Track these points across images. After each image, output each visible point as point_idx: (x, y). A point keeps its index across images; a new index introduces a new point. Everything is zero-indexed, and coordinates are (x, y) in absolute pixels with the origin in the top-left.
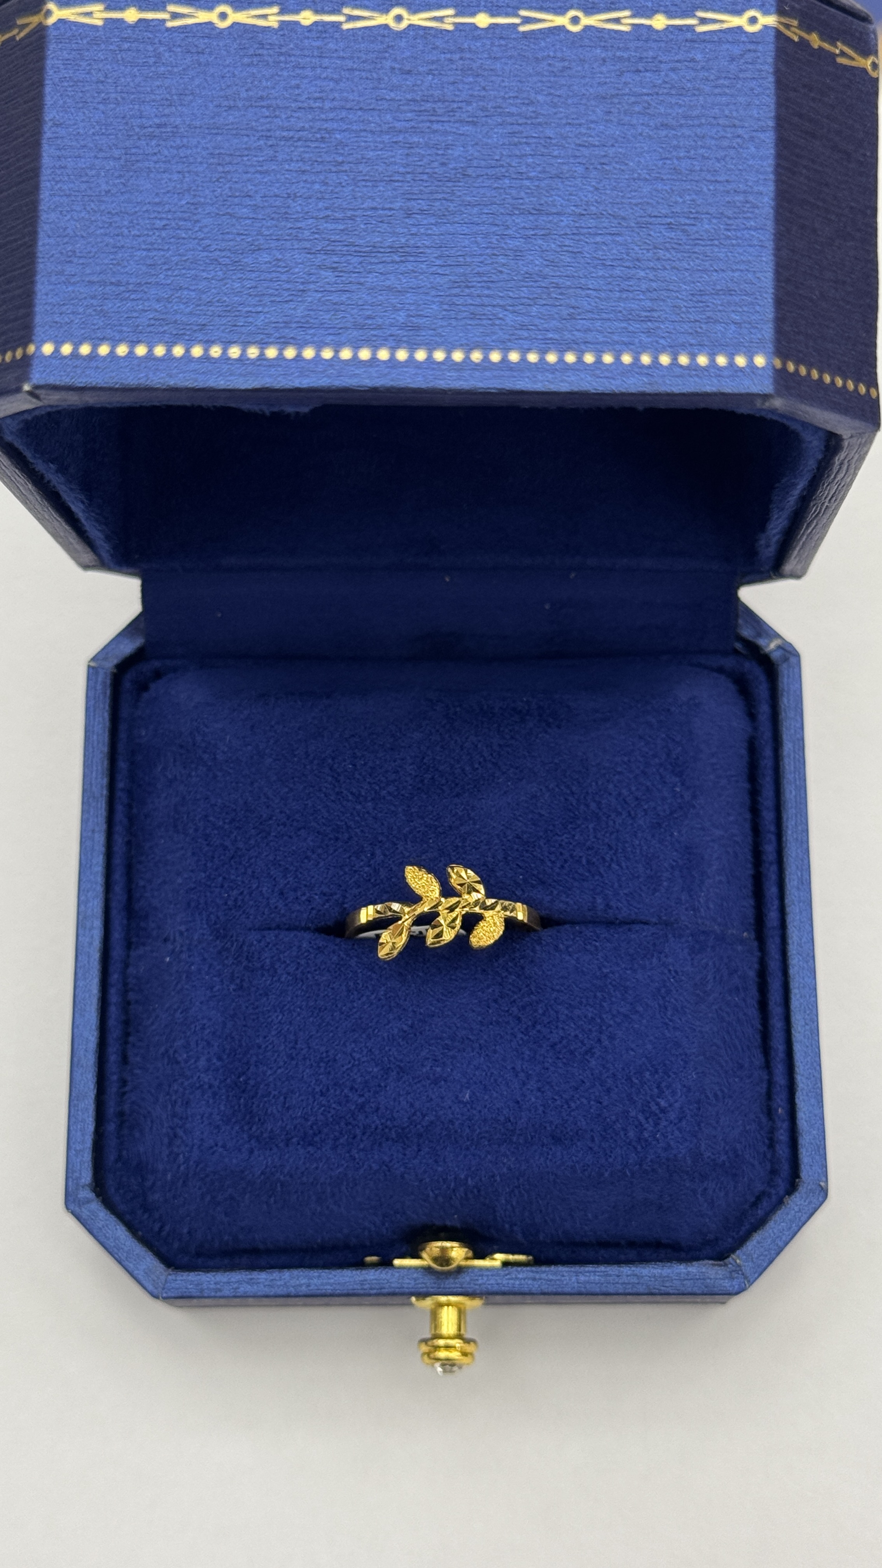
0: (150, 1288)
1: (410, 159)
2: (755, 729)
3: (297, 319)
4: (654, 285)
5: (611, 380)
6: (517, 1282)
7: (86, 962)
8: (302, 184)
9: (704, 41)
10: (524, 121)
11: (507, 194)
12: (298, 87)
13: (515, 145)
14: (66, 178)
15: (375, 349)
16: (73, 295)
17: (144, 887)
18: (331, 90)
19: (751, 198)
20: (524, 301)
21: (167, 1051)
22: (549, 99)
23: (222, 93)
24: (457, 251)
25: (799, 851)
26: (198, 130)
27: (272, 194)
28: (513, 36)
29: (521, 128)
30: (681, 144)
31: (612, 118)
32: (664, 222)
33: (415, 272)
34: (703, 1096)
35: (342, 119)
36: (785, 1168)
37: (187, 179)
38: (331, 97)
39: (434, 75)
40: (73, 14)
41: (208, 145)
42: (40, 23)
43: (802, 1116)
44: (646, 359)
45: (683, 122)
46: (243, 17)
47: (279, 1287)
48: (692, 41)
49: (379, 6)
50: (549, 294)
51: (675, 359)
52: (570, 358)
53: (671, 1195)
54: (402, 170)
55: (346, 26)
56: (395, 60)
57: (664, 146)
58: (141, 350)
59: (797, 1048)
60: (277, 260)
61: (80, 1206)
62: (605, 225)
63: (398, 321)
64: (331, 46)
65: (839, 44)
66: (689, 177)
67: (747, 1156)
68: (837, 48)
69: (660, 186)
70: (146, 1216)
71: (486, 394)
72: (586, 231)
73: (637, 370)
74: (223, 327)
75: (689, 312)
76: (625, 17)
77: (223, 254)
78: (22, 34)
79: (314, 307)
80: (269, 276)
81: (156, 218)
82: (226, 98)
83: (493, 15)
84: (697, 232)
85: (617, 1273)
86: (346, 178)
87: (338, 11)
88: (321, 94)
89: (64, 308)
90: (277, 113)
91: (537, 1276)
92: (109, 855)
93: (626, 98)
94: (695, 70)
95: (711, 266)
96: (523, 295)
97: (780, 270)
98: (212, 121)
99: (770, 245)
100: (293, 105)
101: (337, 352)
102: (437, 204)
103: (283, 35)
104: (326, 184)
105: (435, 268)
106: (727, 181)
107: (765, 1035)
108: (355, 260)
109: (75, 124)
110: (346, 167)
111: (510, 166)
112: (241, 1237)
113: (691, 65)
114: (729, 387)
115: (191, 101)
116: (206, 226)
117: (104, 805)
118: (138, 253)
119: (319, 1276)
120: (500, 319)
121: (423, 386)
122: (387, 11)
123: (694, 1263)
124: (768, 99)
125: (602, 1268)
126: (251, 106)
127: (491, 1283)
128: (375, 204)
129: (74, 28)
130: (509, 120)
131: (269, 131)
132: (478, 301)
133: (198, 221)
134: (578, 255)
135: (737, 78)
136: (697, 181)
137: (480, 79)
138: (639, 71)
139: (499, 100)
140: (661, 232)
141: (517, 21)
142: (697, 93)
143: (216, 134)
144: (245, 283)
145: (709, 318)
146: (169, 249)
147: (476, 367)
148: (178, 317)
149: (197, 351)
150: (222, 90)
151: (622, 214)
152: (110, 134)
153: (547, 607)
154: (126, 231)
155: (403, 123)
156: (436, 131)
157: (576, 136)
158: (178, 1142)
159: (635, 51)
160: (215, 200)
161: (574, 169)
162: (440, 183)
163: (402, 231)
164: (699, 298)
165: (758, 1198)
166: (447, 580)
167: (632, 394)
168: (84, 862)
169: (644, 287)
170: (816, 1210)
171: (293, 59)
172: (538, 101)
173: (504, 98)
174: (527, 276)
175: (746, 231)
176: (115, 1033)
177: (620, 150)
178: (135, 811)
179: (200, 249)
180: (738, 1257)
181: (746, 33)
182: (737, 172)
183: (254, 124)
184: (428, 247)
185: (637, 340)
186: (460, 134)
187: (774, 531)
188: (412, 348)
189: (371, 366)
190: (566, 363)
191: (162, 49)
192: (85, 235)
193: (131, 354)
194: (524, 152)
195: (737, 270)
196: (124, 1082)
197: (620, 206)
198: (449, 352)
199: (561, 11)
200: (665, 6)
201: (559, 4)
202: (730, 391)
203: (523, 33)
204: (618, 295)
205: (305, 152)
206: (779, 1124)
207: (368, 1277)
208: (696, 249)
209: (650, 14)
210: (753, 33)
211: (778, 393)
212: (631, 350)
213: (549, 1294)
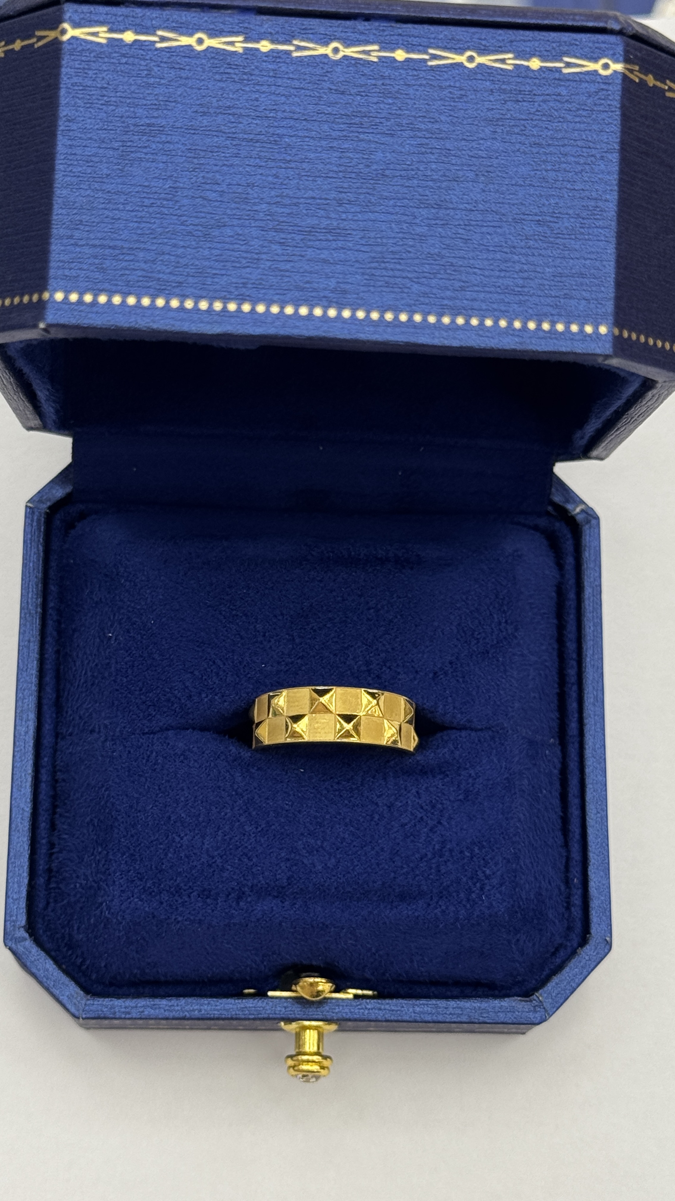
0: (73, 1010)
1: (342, 160)
2: (563, 576)
3: (252, 282)
4: (525, 267)
5: (491, 339)
6: (366, 1012)
8: (259, 177)
9: (569, 80)
10: (430, 135)
11: (415, 192)
12: (257, 100)
13: (423, 153)
14: (76, 163)
15: (311, 307)
16: (80, 255)
18: (283, 104)
19: (600, 204)
20: (426, 275)
22: (449, 119)
23: (198, 102)
24: (377, 234)
26: (179, 130)
27: (235, 182)
28: (424, 68)
29: (427, 141)
30: (549, 159)
31: (497, 137)
32: (534, 219)
33: (344, 249)
34: (517, 868)
35: (290, 127)
36: (578, 926)
37: (170, 168)
38: (282, 109)
39: (362, 96)
40: (83, 33)
41: (187, 143)
42: (56, 38)
43: (593, 885)
44: (517, 324)
45: (550, 142)
46: (215, 43)
47: (176, 1011)
48: (560, 79)
49: (321, 40)
50: (445, 270)
51: (539, 325)
52: (460, 321)
53: (491, 945)
54: (335, 169)
55: (295, 54)
56: (332, 83)
57: (535, 160)
58: (131, 301)
59: (590, 831)
60: (238, 235)
61: (16, 943)
62: (489, 219)
63: (330, 286)
64: (283, 69)
65: (668, 82)
66: (554, 186)
67: (550, 916)
68: (666, 84)
69: (532, 191)
70: (70, 952)
71: (396, 346)
72: (474, 223)
73: (510, 332)
74: (195, 286)
75: (551, 289)
76: (509, 59)
77: (197, 228)
78: (40, 44)
79: (266, 272)
80: (231, 247)
81: (144, 197)
82: (202, 105)
83: (408, 52)
84: (559, 228)
85: (445, 1005)
86: (292, 173)
87: (288, 42)
88: (275, 107)
89: (72, 265)
90: (241, 120)
91: (383, 1007)
92: (42, 661)
93: (508, 121)
94: (560, 102)
95: (569, 254)
96: (426, 270)
97: (620, 259)
98: (190, 123)
99: (613, 240)
100: (253, 114)
101: (282, 308)
102: (362, 197)
103: (247, 59)
104: (277, 177)
105: (358, 247)
106: (583, 190)
107: (565, 820)
108: (298, 237)
109: (83, 120)
110: (293, 165)
111: (419, 170)
112: (147, 971)
113: (559, 98)
114: (579, 348)
115: (174, 107)
116: (184, 206)
118: (131, 225)
119: (209, 1003)
120: (408, 288)
121: (348, 337)
122: (326, 44)
123: (506, 999)
124: (615, 128)
125: (434, 1001)
126: (221, 113)
127: (346, 1012)
128: (315, 195)
129: (83, 44)
130: (419, 134)
131: (234, 133)
132: (391, 273)
133: (176, 201)
134: (469, 241)
135: (592, 110)
136: (560, 189)
137: (397, 101)
138: (518, 101)
139: (412, 118)
140: (531, 227)
142: (562, 120)
143: (194, 134)
144: (214, 251)
145: (565, 294)
146: (155, 223)
147: (388, 324)
148: (161, 276)
149: (175, 303)
150: (198, 99)
151: (503, 211)
152: (111, 130)
153: (400, 473)
154: (122, 207)
155: (338, 133)
156: (363, 140)
157: (469, 149)
159: (516, 85)
160: (191, 185)
161: (467, 174)
162: (365, 181)
163: (334, 216)
164: (559, 279)
165: (557, 950)
166: (321, 449)
167: (506, 350)
169: (517, 268)
170: (602, 959)
171: (253, 77)
172: (441, 121)
173: (415, 117)
174: (429, 256)
175: (595, 230)
176: (45, 804)
177: (502, 162)
178: (63, 626)
179: (179, 223)
180: (541, 995)
181: (600, 75)
182: (590, 183)
183: (222, 127)
184: (353, 230)
186: (381, 144)
188: (340, 307)
189: (308, 320)
190: (457, 325)
191: (152, 64)
192: (89, 208)
193: (124, 303)
194: (429, 160)
195: (588, 258)
196: (52, 845)
197: (501, 205)
198: (368, 312)
199: (460, 51)
200: (540, 51)
201: (458, 46)
202: (580, 351)
203: (431, 66)
204: (498, 273)
205: (261, 151)
206: (574, 891)
207: (248, 1005)
208: (558, 241)
209: (527, 56)
210: (606, 76)
211: (616, 354)
212: (506, 316)
213: (391, 1021)
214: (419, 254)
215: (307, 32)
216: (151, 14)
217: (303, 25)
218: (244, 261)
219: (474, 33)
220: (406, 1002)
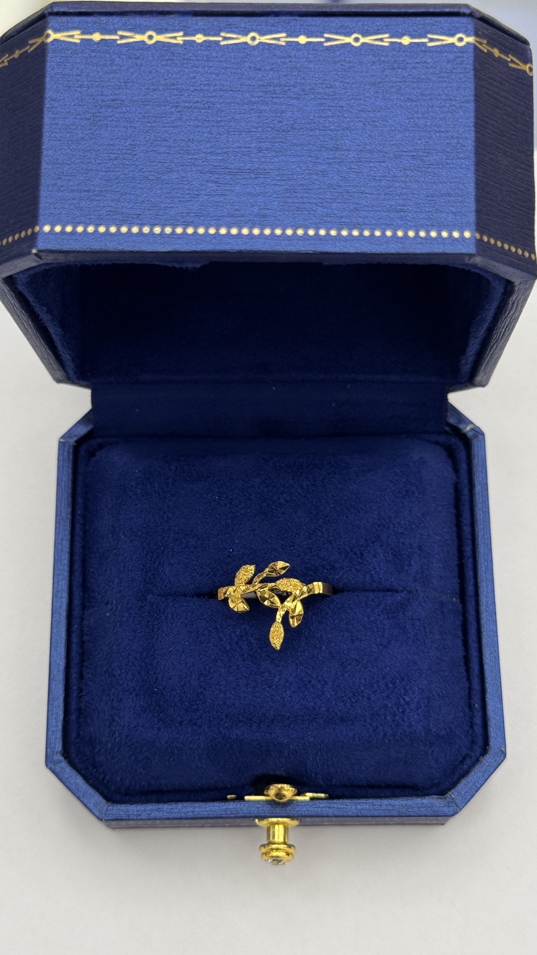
0: (97, 814)
1: (261, 119)
2: (458, 477)
3: (194, 211)
4: (405, 191)
5: (380, 246)
6: (320, 809)
7: (58, 618)
8: (197, 133)
9: (432, 51)
10: (327, 97)
11: (317, 139)
12: (194, 77)
13: (322, 110)
14: (58, 130)
15: (240, 228)
16: (62, 198)
17: (93, 572)
18: (214, 80)
19: (461, 141)
20: (328, 200)
21: (107, 670)
22: (341, 84)
23: (150, 81)
24: (289, 171)
25: (486, 550)
26: (136, 103)
27: (179, 139)
28: (320, 49)
29: (326, 101)
30: (419, 110)
31: (379, 95)
32: (410, 155)
33: (264, 184)
34: (431, 695)
35: (220, 96)
36: (480, 740)
37: (129, 131)
38: (214, 84)
39: (274, 71)
40: (62, 36)
41: (142, 111)
43: (490, 708)
44: (400, 234)
45: (420, 97)
46: (161, 38)
47: (175, 813)
48: (425, 51)
49: (242, 31)
50: (343, 196)
51: (417, 233)
52: (355, 233)
53: (412, 755)
54: (256, 125)
55: (223, 43)
56: (252, 62)
57: (409, 111)
58: (102, 229)
59: (487, 668)
60: (183, 177)
61: (54, 765)
62: (375, 156)
63: (253, 212)
64: (214, 54)
65: (510, 55)
66: (425, 129)
67: (458, 732)
68: (509, 58)
69: (407, 134)
70: (95, 770)
71: (306, 254)
72: (364, 160)
73: (395, 240)
74: (151, 216)
75: (425, 206)
76: (386, 38)
77: (151, 174)
78: (32, 49)
79: (205, 204)
80: (178, 186)
81: (111, 153)
82: (153, 85)
83: (308, 37)
84: (430, 160)
85: (379, 803)
86: (223, 130)
87: (218, 35)
88: (208, 82)
89: (56, 206)
90: (182, 93)
91: (332, 806)
92: (72, 554)
93: (387, 84)
94: (426, 68)
95: (438, 179)
96: (328, 197)
97: (479, 182)
98: (144, 97)
99: (472, 168)
100: (192, 88)
101: (218, 230)
102: (277, 144)
103: (186, 48)
104: (211, 133)
105: (275, 182)
106: (447, 131)
107: (467, 659)
108: (228, 177)
109: (63, 99)
110: (223, 124)
111: (319, 122)
112: (152, 782)
113: (425, 65)
114: (450, 249)
115: (132, 86)
116: (140, 158)
117: (68, 524)
118: (101, 173)
119: (200, 806)
120: (313, 210)
121: (269, 250)
122: (246, 34)
123: (426, 797)
124: (471, 85)
125: (371, 801)
126: (167, 89)
127: (304, 810)
128: (240, 145)
129: (63, 44)
130: (318, 96)
131: (177, 103)
132: (301, 200)
133: (135, 155)
134: (360, 174)
135: (451, 72)
136: (429, 132)
137: (301, 73)
138: (394, 68)
139: (313, 85)
140: (408, 161)
141: (322, 40)
142: (428, 81)
144: (164, 190)
145: (437, 209)
146: (118, 171)
147: (300, 238)
148: (124, 210)
149: (135, 230)
150: (149, 79)
151: (386, 150)
152: (84, 105)
153: (333, 405)
154: (93, 161)
155: (257, 99)
156: (276, 103)
157: (358, 106)
158: (115, 724)
159: (392, 57)
160: (145, 143)
161: (357, 124)
162: (278, 133)
163: (256, 160)
164: (431, 198)
165: (464, 758)
166: (274, 389)
167: (392, 254)
168: (57, 558)
169: (399, 192)
170: (499, 765)
171: (191, 62)
172: (335, 85)
173: (315, 84)
174: (330, 185)
175: (458, 160)
176: (75, 660)
177: (384, 113)
178: (87, 527)
179: (137, 170)
180: (453, 794)
181: (456, 46)
182: (452, 126)
183: (169, 99)
184: (271, 169)
185: (395, 223)
186: (290, 105)
187: (471, 353)
188: (262, 227)
189: (238, 238)
190: (353, 236)
191: (114, 56)
192: (69, 163)
193: (96, 231)
194: (327, 115)
195: (453, 182)
196: (81, 690)
197: (384, 145)
198: (284, 230)
199: (348, 35)
200: (409, 32)
201: (347, 30)
202: (450, 252)
203: (326, 46)
204: (383, 196)
205: (198, 115)
206: (476, 713)
207: (229, 807)
208: (429, 170)
209: (400, 36)
210: (461, 47)
211: (478, 254)
212: (391, 228)
213: (338, 816)
214: (322, 184)
215: (231, 27)
216: (113, 20)
217: (227, 22)
218: (187, 196)
219: (358, 21)
220: (349, 801)
